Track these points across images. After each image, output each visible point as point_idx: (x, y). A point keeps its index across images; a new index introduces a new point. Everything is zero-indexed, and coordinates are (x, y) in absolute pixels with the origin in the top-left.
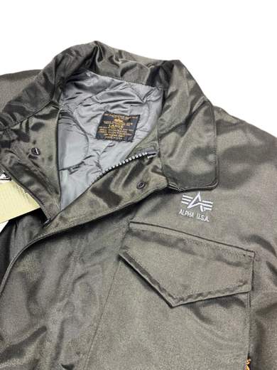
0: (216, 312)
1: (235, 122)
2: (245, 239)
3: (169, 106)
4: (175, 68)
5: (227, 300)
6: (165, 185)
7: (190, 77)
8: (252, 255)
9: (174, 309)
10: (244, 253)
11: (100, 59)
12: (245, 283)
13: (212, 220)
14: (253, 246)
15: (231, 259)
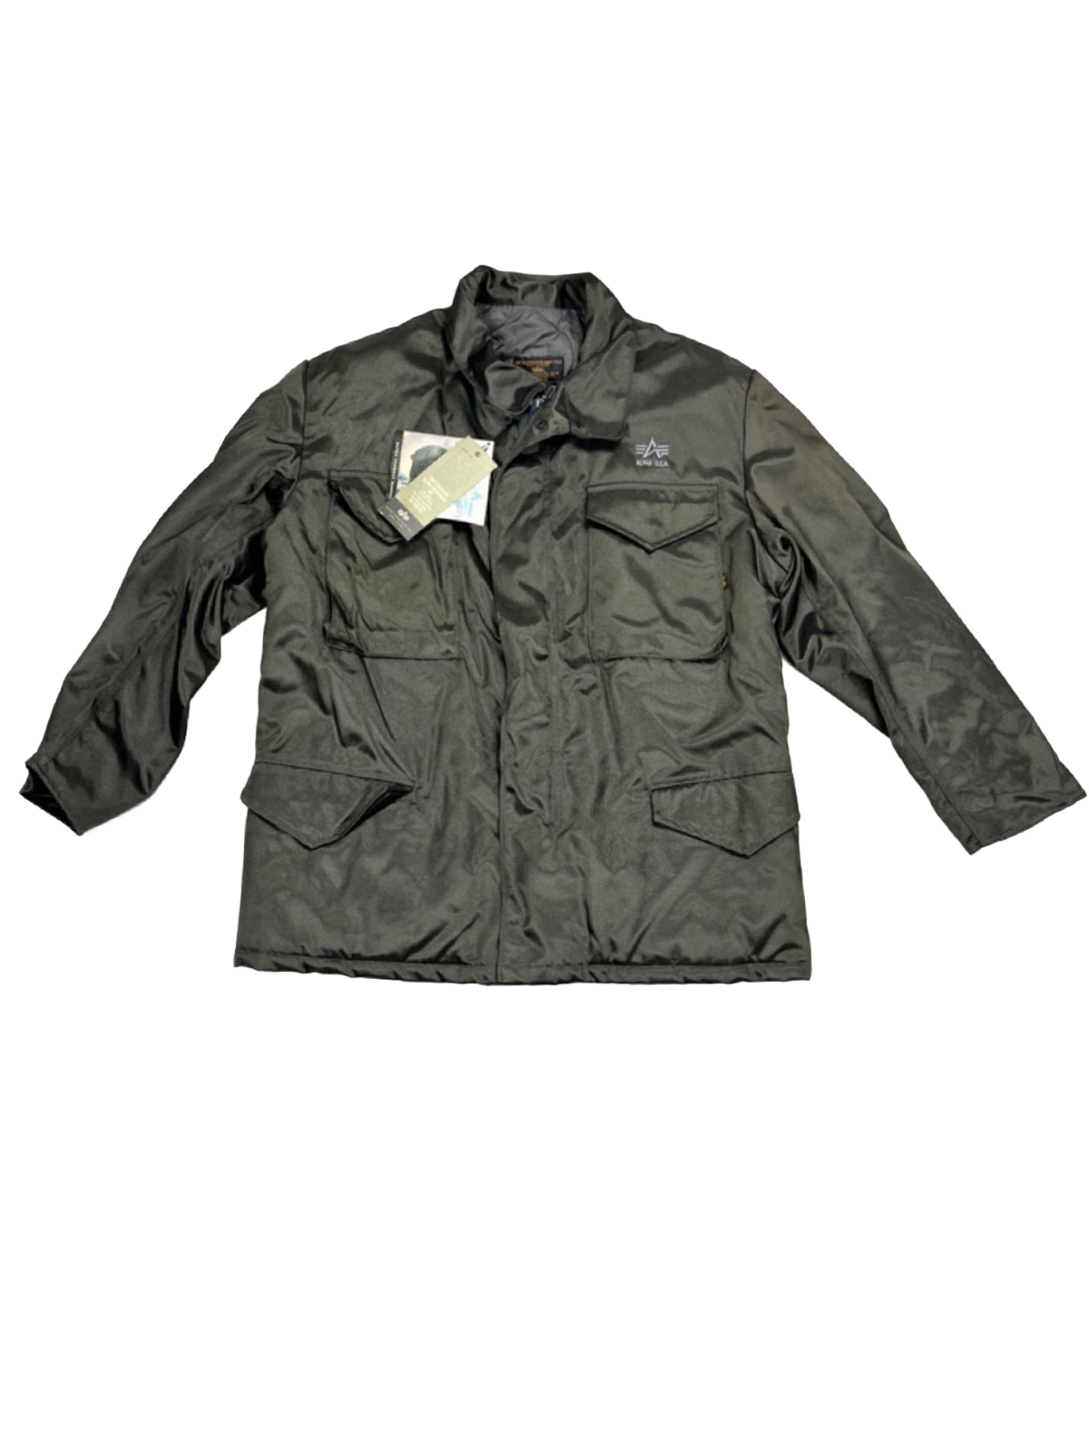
0: (692, 547)
1: (673, 340)
2: (707, 474)
3: (590, 321)
4: (588, 286)
5: (699, 534)
6: (566, 431)
7: (608, 294)
8: (715, 488)
9: (653, 555)
10: (708, 488)
11: (491, 286)
12: (712, 515)
13: (672, 465)
14: (716, 480)
15: (696, 497)
